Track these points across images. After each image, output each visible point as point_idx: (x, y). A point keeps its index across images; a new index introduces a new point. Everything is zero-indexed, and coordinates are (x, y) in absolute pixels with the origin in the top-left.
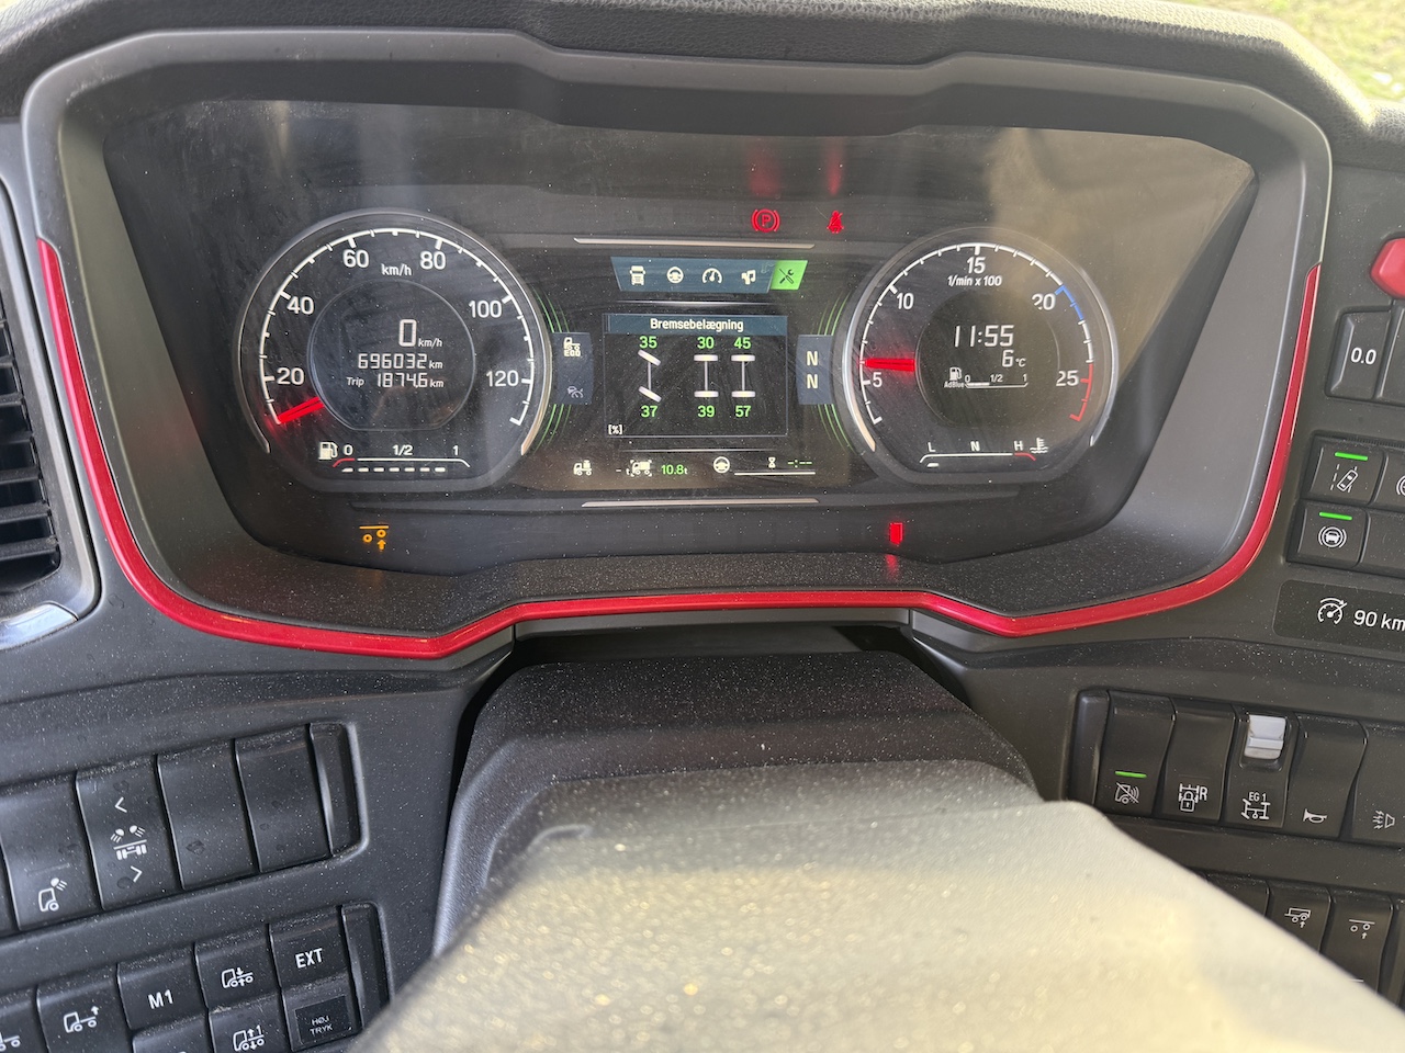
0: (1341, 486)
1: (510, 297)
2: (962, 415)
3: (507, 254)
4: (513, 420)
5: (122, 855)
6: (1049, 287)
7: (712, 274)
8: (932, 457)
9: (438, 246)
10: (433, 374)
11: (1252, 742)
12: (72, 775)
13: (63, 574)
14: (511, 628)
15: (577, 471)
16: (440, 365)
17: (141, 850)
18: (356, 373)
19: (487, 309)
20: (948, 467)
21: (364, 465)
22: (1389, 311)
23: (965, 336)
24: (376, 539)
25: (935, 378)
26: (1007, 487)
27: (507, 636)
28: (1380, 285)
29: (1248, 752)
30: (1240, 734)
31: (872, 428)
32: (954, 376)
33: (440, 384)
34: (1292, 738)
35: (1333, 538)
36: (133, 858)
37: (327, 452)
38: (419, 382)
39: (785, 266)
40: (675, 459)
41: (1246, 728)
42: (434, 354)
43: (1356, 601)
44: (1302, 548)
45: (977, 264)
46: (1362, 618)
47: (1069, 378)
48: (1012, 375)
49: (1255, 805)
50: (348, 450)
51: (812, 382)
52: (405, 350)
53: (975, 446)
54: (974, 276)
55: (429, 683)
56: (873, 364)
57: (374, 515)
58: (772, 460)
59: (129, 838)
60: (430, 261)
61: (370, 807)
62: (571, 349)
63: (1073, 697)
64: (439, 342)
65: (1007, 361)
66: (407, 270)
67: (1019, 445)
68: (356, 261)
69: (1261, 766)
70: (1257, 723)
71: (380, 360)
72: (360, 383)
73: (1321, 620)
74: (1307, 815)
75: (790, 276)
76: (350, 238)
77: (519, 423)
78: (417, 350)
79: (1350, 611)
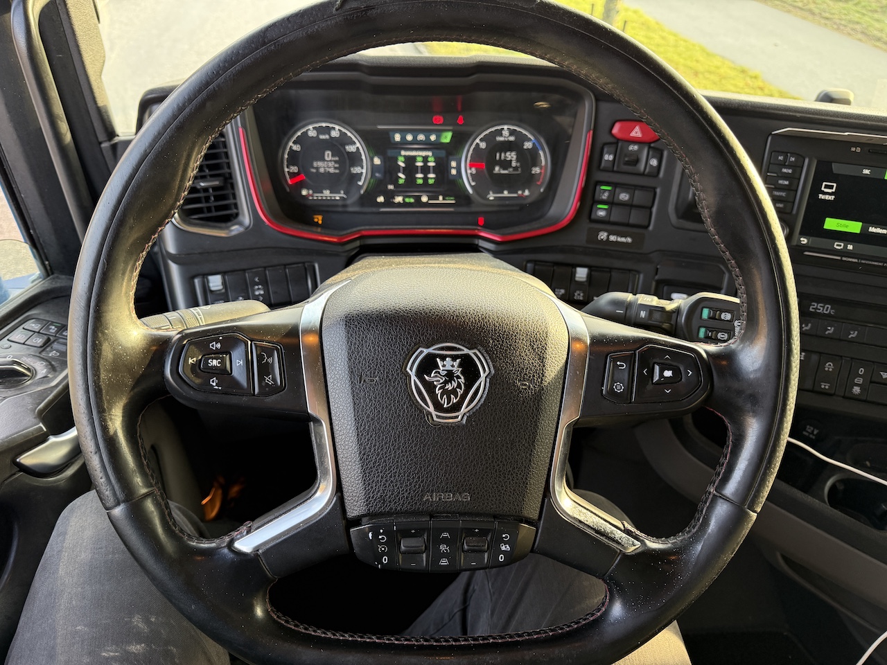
0: (603, 197)
1: (358, 145)
2: (501, 182)
3: (356, 131)
5: (257, 293)
6: (529, 140)
7: (421, 137)
8: (491, 197)
9: (337, 130)
10: (335, 168)
11: (577, 275)
13: (240, 218)
15: (379, 200)
16: (338, 165)
17: (262, 292)
18: (313, 168)
19: (352, 149)
21: (315, 196)
22: (617, 143)
23: (500, 156)
24: (318, 220)
25: (491, 169)
28: (613, 136)
29: (577, 279)
30: (573, 274)
31: (471, 186)
32: (497, 169)
33: (338, 171)
35: (602, 213)
36: (260, 295)
37: (304, 192)
38: (332, 170)
39: (445, 134)
40: (409, 197)
41: (575, 272)
42: (336, 162)
43: (610, 233)
44: (593, 216)
45: (506, 133)
46: (612, 238)
47: (536, 170)
48: (516, 168)
49: (579, 295)
50: (311, 192)
51: (454, 172)
52: (328, 161)
53: (506, 192)
54: (504, 137)
56: (471, 166)
57: (319, 213)
58: (441, 197)
59: (259, 289)
60: (335, 134)
62: (377, 161)
63: (524, 263)
65: (514, 164)
66: (327, 137)
67: (520, 192)
68: (312, 134)
69: (580, 283)
70: (579, 270)
71: (320, 164)
72: (314, 171)
73: (599, 239)
75: (447, 138)
76: (311, 127)
77: (361, 184)
78: (331, 161)
79: (608, 236)
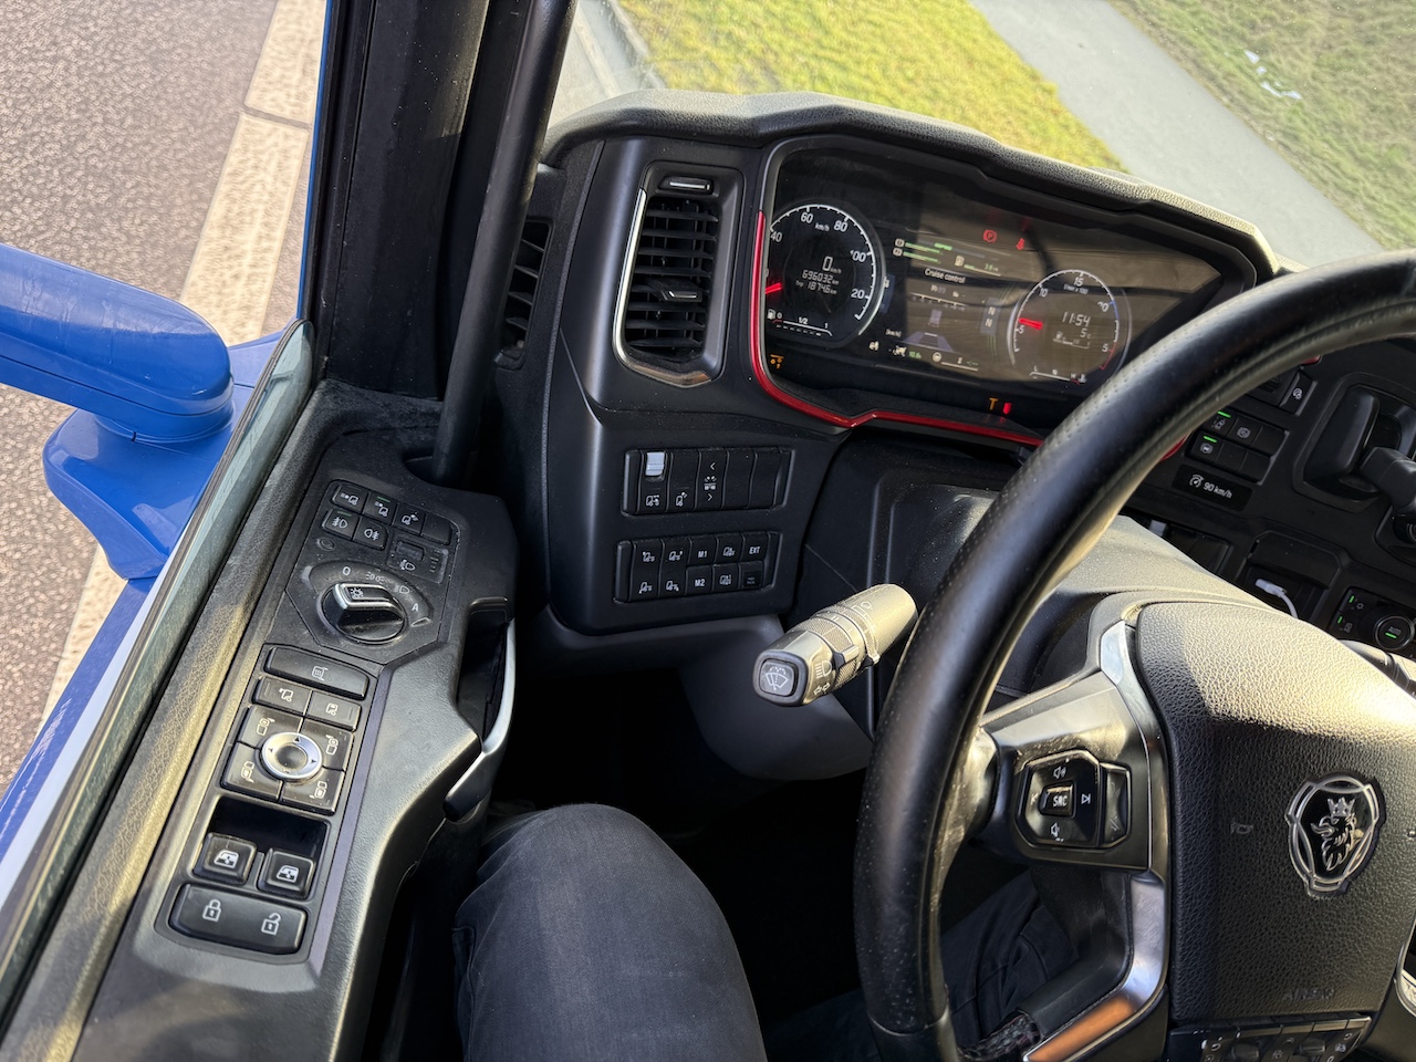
0: (1217, 427)
1: (871, 253)
4: (856, 316)
5: (707, 488)
6: (1107, 300)
8: (1035, 374)
9: (846, 220)
10: (833, 287)
15: (871, 346)
16: (837, 282)
17: (713, 488)
18: (802, 280)
19: (859, 256)
21: (786, 325)
23: (1068, 318)
24: (777, 363)
25: (1049, 335)
31: (1015, 353)
32: (1059, 336)
33: (835, 292)
35: (1207, 449)
36: (710, 491)
37: (771, 315)
38: (827, 290)
40: (917, 350)
42: (836, 277)
43: (1208, 479)
44: (1193, 451)
45: (1079, 281)
46: (1208, 486)
47: (1104, 347)
48: (1084, 341)
50: (780, 315)
51: (988, 323)
52: (824, 272)
53: (1055, 372)
54: (1076, 287)
58: (960, 359)
59: (710, 481)
60: (840, 226)
61: (790, 493)
62: (886, 283)
64: (840, 271)
65: (1083, 334)
66: (827, 228)
67: (1073, 376)
68: (807, 219)
71: (812, 275)
72: (801, 284)
73: (1191, 484)
76: (808, 207)
77: (859, 318)
78: (829, 273)
79: (1203, 483)
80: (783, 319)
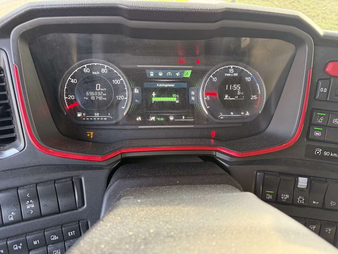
0: (319, 121)
1: (122, 79)
2: (228, 106)
4: (122, 107)
5: (28, 207)
6: (249, 76)
7: (169, 73)
8: (222, 116)
9: (105, 67)
10: (104, 97)
11: (299, 184)
12: (17, 188)
13: (17, 141)
14: (120, 155)
15: (138, 119)
16: (105, 94)
17: (33, 206)
20: (225, 118)
21: (88, 118)
22: (329, 79)
23: (229, 87)
24: (90, 135)
25: (222, 97)
26: (239, 123)
27: (119, 157)
28: (327, 73)
29: (299, 186)
30: (296, 182)
31: (207, 109)
32: (226, 97)
34: (309, 183)
36: (31, 208)
37: (79, 115)
38: (101, 98)
39: (186, 72)
40: (160, 117)
41: (298, 181)
42: (104, 92)
43: (324, 149)
45: (232, 71)
46: (326, 153)
47: (254, 97)
48: (240, 96)
49: (301, 199)
50: (84, 114)
51: (193, 98)
52: (97, 91)
53: (232, 113)
54: (231, 73)
55: (101, 168)
56: (207, 94)
57: (90, 130)
58: (183, 117)
59: (30, 203)
60: (103, 71)
61: (87, 197)
62: (136, 91)
63: (255, 173)
65: (239, 93)
66: (98, 73)
67: (242, 113)
68: (87, 71)
69: (302, 190)
70: (301, 179)
71: (92, 93)
72: (87, 98)
73: (316, 154)
74: (314, 202)
75: (188, 74)
77: (124, 108)
78: (100, 91)
79: (322, 152)
80: (86, 115)
